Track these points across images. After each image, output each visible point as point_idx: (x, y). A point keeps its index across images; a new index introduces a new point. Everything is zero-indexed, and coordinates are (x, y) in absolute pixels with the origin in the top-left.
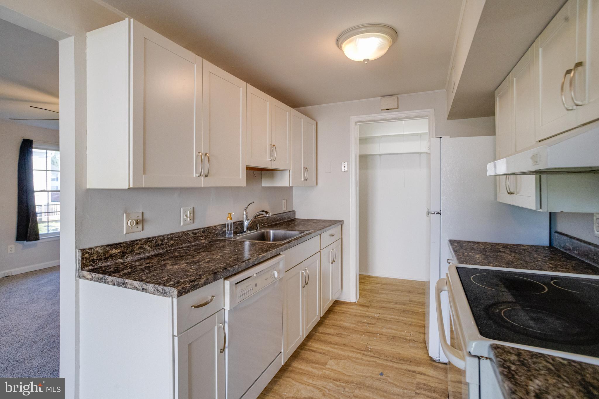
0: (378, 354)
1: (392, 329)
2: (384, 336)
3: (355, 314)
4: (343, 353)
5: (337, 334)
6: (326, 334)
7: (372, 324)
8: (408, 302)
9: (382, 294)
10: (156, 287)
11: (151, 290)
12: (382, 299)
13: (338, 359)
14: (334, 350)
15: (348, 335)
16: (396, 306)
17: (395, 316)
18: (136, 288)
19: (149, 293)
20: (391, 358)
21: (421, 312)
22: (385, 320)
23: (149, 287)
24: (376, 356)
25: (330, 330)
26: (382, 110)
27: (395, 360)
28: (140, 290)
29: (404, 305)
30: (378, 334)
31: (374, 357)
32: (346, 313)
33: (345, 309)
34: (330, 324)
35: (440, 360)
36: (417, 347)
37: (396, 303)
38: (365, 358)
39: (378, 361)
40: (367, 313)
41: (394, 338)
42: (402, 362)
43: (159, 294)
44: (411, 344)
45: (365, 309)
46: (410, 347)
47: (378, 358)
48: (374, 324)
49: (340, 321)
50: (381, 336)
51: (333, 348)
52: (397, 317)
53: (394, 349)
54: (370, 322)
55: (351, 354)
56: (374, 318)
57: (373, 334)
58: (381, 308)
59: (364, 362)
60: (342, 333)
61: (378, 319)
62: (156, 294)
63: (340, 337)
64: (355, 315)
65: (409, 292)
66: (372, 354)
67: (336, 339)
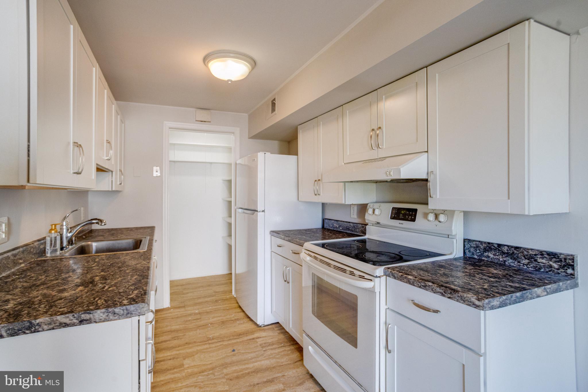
0: (221, 339)
1: (217, 317)
2: (215, 324)
3: (176, 316)
4: (190, 350)
5: (172, 338)
6: (162, 342)
7: (198, 319)
8: (214, 294)
9: (188, 293)
10: (110, 311)
11: (101, 318)
12: (191, 297)
13: (191, 356)
14: (181, 352)
15: (184, 335)
16: (206, 299)
17: (212, 307)
18: (64, 325)
19: (96, 322)
20: (232, 338)
21: (229, 298)
22: (206, 312)
23: (95, 314)
24: (219, 340)
25: (163, 338)
26: (196, 121)
27: (235, 337)
28: (74, 325)
29: (213, 296)
30: (209, 325)
31: (218, 342)
32: (166, 319)
33: (164, 316)
34: (158, 333)
35: (264, 324)
36: (244, 323)
37: (205, 297)
38: (213, 345)
39: (225, 343)
40: (186, 312)
41: (223, 322)
42: (240, 336)
43: (116, 318)
44: (238, 322)
45: (183, 310)
46: (239, 324)
47: (222, 341)
48: (200, 319)
49: (167, 326)
50: (212, 325)
51: (178, 350)
52: (214, 307)
53: (229, 330)
54: (195, 318)
55: (199, 348)
56: (196, 314)
57: (205, 326)
58: (196, 304)
59: (214, 348)
60: (177, 335)
61: (200, 313)
62: (111, 320)
63: (178, 339)
64: (177, 318)
65: (209, 286)
66: (216, 341)
67: (176, 342)
